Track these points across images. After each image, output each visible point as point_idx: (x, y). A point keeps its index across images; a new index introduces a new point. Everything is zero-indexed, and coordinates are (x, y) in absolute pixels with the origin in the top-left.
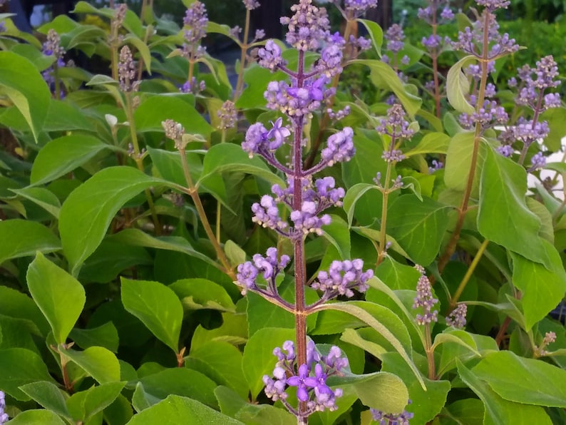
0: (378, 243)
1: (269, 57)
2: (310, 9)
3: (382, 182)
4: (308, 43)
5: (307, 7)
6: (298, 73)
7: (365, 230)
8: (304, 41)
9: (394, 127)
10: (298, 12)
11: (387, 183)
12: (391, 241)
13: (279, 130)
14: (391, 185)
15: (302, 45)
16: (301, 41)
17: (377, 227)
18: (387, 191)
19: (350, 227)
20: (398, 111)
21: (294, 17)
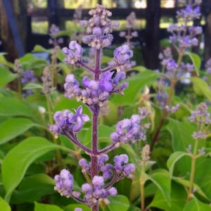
0: (188, 188)
1: (71, 55)
2: (104, 13)
3: (192, 151)
4: (101, 42)
5: (102, 12)
6: (95, 69)
7: (180, 180)
8: (98, 41)
9: (200, 118)
10: (95, 16)
11: (195, 152)
12: (196, 188)
13: (81, 116)
14: (198, 153)
15: (97, 43)
16: (95, 40)
17: (188, 179)
18: (194, 157)
19: (171, 177)
20: (204, 107)
21: (90, 20)
